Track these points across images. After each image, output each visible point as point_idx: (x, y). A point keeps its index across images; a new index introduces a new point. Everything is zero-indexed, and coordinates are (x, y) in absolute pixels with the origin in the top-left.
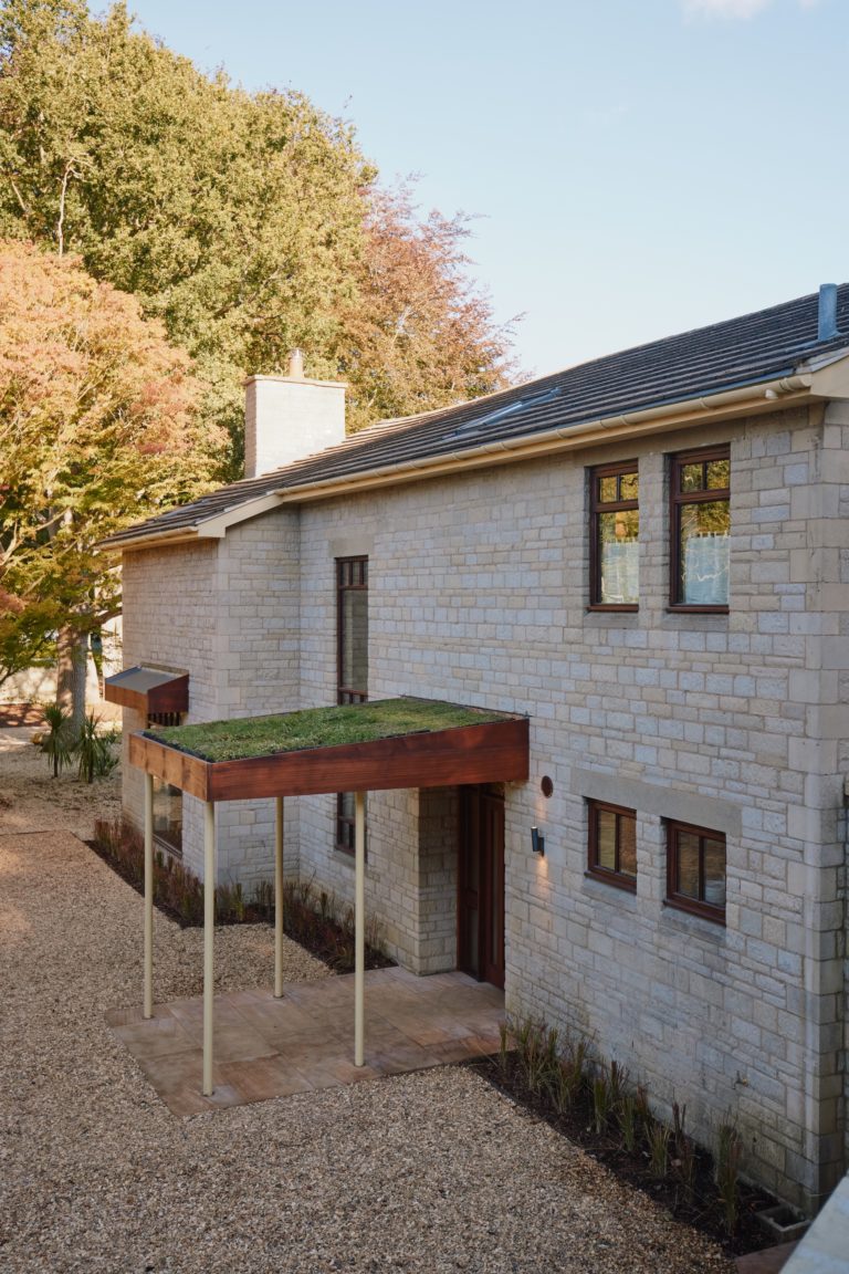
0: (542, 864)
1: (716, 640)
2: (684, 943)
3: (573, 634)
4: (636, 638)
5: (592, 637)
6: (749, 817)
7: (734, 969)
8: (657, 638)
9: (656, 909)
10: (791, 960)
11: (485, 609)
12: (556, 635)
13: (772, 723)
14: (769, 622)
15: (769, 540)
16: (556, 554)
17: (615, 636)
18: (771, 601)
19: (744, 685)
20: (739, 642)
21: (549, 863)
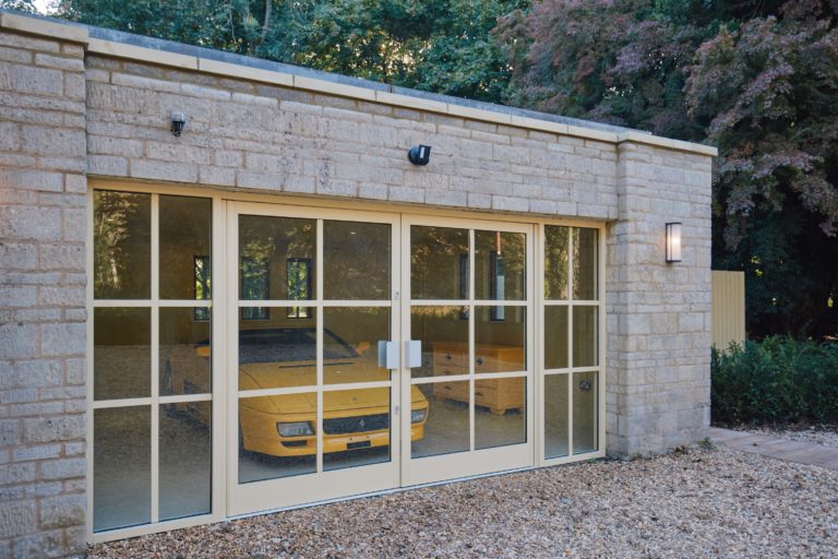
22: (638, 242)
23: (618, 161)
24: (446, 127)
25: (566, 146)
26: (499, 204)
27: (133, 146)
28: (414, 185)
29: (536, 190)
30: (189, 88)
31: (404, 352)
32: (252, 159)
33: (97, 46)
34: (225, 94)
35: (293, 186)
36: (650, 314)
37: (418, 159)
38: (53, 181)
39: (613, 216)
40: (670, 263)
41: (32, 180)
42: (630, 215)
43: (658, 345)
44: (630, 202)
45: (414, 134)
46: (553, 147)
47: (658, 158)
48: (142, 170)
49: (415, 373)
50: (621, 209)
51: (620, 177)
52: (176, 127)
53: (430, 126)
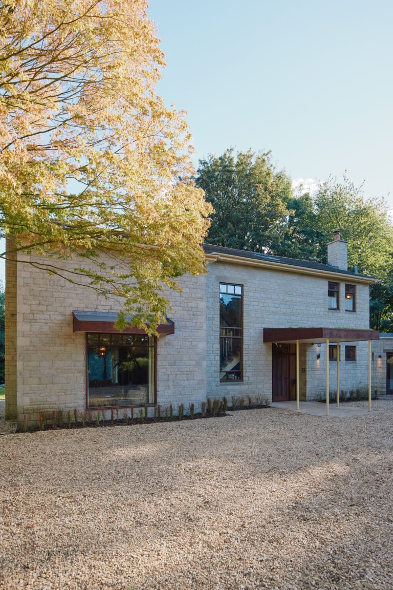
0: (318, 361)
1: (355, 316)
2: (350, 365)
3: (326, 313)
4: (340, 315)
5: (331, 314)
6: (360, 343)
7: (358, 367)
8: (344, 315)
9: (345, 362)
12: (321, 313)
14: (363, 313)
15: (362, 301)
16: (322, 297)
17: (336, 314)
18: (362, 310)
19: (359, 323)
20: (358, 316)
21: (320, 361)
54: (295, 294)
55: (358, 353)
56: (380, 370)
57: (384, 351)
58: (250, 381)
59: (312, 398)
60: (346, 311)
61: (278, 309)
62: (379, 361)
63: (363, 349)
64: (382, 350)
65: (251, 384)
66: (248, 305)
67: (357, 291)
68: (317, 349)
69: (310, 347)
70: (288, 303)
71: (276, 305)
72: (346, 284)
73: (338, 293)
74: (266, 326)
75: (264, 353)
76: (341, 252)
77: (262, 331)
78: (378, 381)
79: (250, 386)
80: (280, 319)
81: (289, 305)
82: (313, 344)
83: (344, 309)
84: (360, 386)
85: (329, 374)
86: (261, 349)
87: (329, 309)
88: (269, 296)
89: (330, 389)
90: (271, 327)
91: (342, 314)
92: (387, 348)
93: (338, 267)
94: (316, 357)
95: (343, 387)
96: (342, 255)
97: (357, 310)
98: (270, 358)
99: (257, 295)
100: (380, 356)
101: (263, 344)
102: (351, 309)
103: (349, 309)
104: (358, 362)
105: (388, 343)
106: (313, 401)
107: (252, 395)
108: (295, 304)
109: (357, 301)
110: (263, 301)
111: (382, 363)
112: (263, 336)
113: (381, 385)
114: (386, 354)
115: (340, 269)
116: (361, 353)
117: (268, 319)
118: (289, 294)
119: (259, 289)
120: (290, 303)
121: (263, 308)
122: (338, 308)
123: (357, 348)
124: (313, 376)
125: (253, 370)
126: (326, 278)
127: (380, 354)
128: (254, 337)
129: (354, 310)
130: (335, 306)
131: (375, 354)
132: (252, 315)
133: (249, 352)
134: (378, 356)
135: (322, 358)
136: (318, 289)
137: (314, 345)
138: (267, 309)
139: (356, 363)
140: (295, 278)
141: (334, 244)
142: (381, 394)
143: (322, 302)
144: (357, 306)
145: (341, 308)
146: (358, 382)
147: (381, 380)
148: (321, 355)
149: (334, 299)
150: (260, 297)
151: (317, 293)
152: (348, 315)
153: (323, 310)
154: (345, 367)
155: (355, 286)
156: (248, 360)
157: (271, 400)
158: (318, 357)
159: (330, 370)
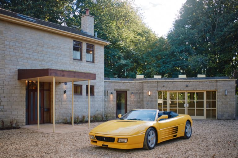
0: (65, 95)
1: (93, 65)
3: (71, 62)
4: (82, 64)
5: (75, 63)
6: (97, 84)
7: (96, 99)
8: (85, 64)
9: (86, 96)
10: (101, 96)
11: (50, 55)
12: (68, 62)
13: (100, 74)
14: (99, 64)
15: (99, 56)
16: (68, 50)
17: (79, 63)
18: (99, 62)
19: (96, 70)
20: (96, 66)
21: (66, 95)
22: (220, 93)
23: (217, 83)
24: (191, 82)
25: (208, 82)
26: (198, 89)
27: (160, 88)
28: (187, 89)
29: (203, 87)
30: (165, 83)
31: (187, 105)
32: (170, 88)
33: (158, 81)
34: (168, 83)
35: (174, 90)
36: (222, 102)
37: (187, 86)
38: (155, 91)
39: (216, 89)
40: (226, 95)
41: (154, 92)
42: (218, 89)
43: (224, 105)
44: (218, 88)
45: (186, 83)
46: (206, 82)
47: (224, 82)
48: (161, 90)
49: (188, 107)
50: (217, 88)
51: (217, 85)
52: (164, 86)
53: (189, 82)
54: (47, 46)
55: (96, 90)
56: (112, 102)
57: (115, 90)
58: (4, 109)
59: (60, 121)
60: (87, 61)
61: (31, 56)
62: (111, 96)
63: (100, 88)
64: (113, 89)
65: (6, 111)
66: (3, 50)
67: (95, 49)
68: (64, 86)
69: (59, 85)
70: (40, 52)
71: (30, 53)
72: (87, 44)
73: (81, 49)
74: (21, 68)
75: (18, 87)
76: (89, 23)
77: (17, 72)
78: (110, 109)
79: (5, 112)
80: (33, 63)
81: (41, 54)
82: (60, 83)
83: (85, 60)
84: (98, 112)
85: (74, 104)
86: (16, 84)
87: (74, 59)
88: (23, 45)
89: (74, 115)
90: (24, 68)
91: (84, 63)
92: (116, 88)
93: (87, 33)
94: (63, 92)
95: (84, 113)
96: (90, 25)
97: (95, 61)
98: (24, 92)
99: (12, 44)
100: (112, 93)
101: (17, 81)
102: (91, 61)
103: (90, 61)
104: (95, 96)
105: (116, 85)
106: (61, 123)
107: (7, 119)
108: (46, 53)
109: (95, 55)
110: (19, 49)
111: (113, 98)
112: (17, 75)
113: (113, 112)
114: (116, 91)
115: (88, 34)
116: (97, 91)
117: (22, 63)
118: (41, 46)
119: (14, 40)
120: (42, 53)
121: (17, 54)
122: (81, 59)
123: (95, 87)
124: (61, 105)
125: (8, 101)
126: (72, 38)
127: (112, 92)
128: (9, 75)
129: (93, 61)
130: (79, 58)
131: (108, 91)
132: (7, 58)
133: (5, 87)
134: (110, 93)
135: (67, 93)
136: (65, 45)
137: (62, 84)
138: (22, 55)
139: (94, 97)
140: (47, 35)
141: (85, 17)
142: (112, 118)
143: (68, 54)
144: (95, 58)
145: (83, 59)
146: (96, 110)
147: (112, 109)
148: (66, 91)
149: (78, 53)
150: (16, 45)
151: (64, 47)
152: (88, 64)
153: (69, 59)
154: (86, 99)
155: (94, 45)
156: (4, 93)
157: (25, 124)
158: (65, 92)
159: (74, 102)
